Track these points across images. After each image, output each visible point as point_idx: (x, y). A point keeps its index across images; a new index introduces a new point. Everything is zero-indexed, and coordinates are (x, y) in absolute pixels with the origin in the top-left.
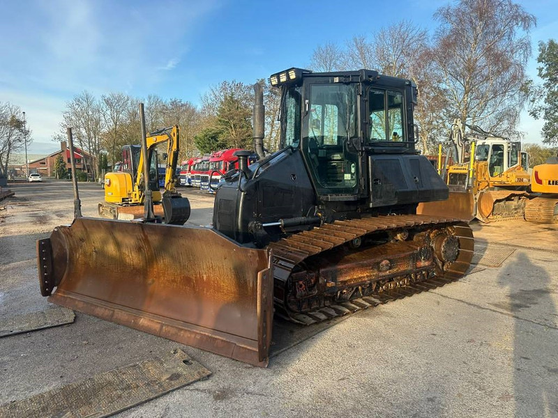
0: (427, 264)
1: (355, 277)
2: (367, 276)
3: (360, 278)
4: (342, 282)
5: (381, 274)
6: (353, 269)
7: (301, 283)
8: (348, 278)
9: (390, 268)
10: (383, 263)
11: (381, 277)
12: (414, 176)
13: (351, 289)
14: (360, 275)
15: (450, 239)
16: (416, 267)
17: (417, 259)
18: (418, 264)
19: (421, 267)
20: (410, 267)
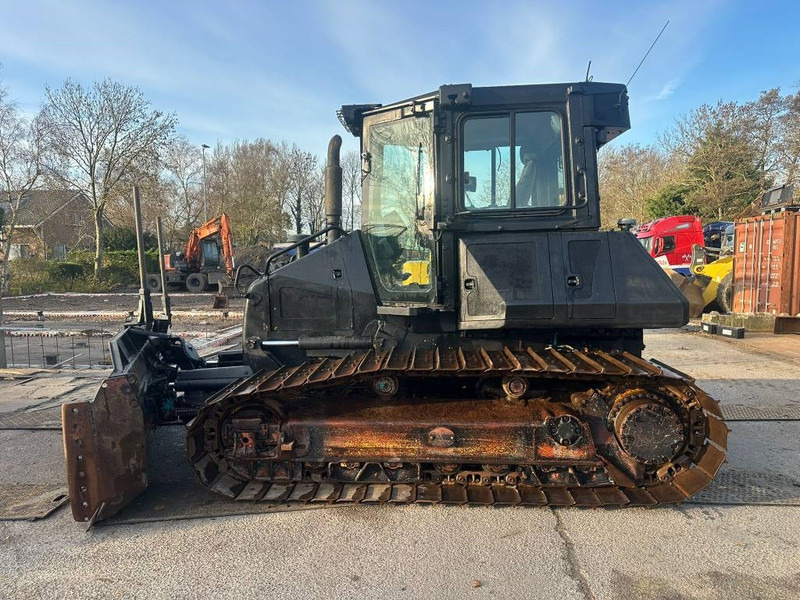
0: (573, 454)
1: (366, 445)
2: (396, 449)
3: (377, 449)
4: (335, 449)
5: (430, 451)
6: (362, 431)
7: (245, 435)
8: (347, 444)
9: (457, 444)
10: (437, 431)
11: (430, 456)
12: (570, 275)
13: (357, 464)
14: (378, 445)
15: (648, 414)
16: (538, 456)
17: (540, 440)
18: (544, 451)
19: (553, 458)
20: (517, 451)
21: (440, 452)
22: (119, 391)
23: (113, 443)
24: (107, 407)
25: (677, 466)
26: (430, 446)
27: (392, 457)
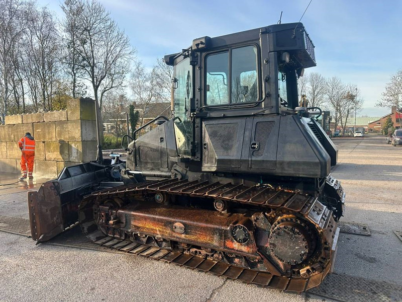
1: (147, 227)
2: (160, 231)
4: (135, 226)
6: (145, 219)
7: (103, 214)
9: (185, 233)
10: (177, 224)
12: (254, 142)
13: (144, 236)
14: (152, 227)
15: (285, 231)
16: (225, 247)
17: (226, 238)
18: (228, 244)
19: (233, 249)
20: (215, 242)
21: (178, 236)
22: (49, 188)
23: (47, 210)
24: (44, 194)
25: (313, 269)
26: (174, 232)
27: (158, 234)
